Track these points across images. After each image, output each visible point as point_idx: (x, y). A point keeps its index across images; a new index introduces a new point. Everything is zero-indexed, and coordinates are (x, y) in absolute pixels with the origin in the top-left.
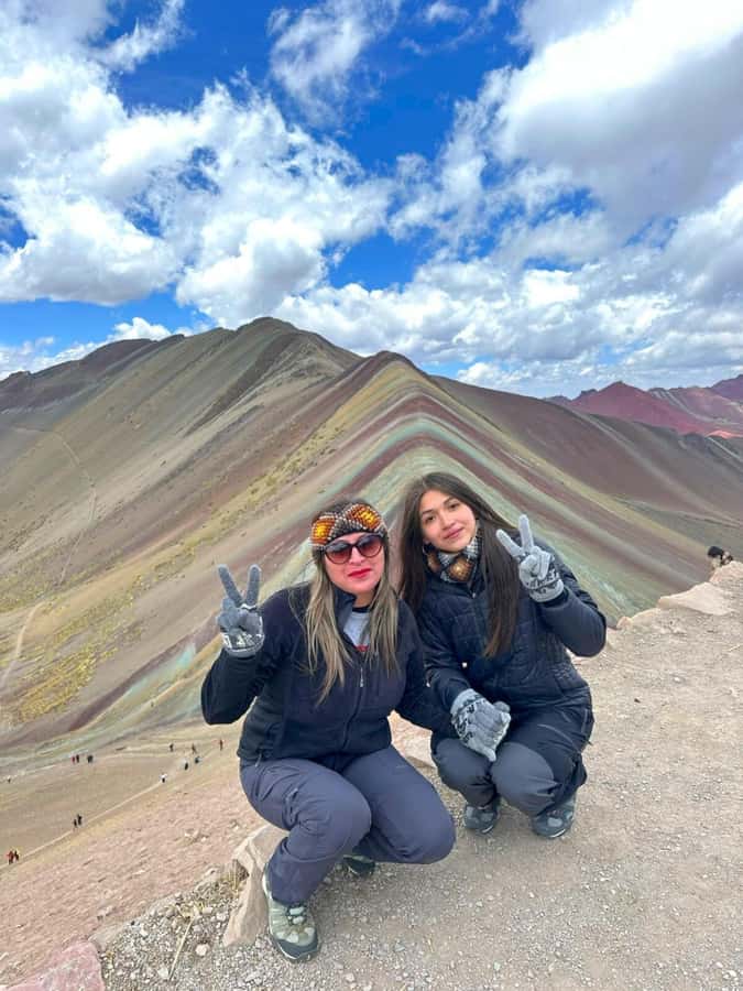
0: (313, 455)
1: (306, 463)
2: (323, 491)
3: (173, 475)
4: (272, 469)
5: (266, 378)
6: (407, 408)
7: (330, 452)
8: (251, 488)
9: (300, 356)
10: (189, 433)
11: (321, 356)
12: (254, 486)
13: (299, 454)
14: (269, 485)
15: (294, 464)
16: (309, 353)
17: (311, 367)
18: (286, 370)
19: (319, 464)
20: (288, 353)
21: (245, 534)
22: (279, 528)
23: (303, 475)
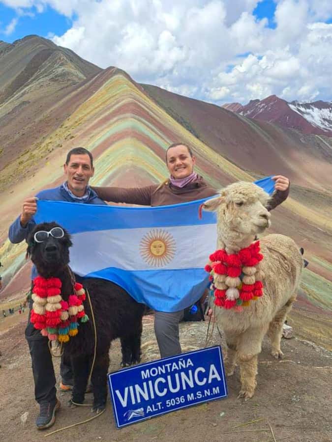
0: (60, 139)
1: (55, 145)
4: (32, 147)
5: (32, 82)
7: (71, 138)
8: (18, 161)
9: (56, 66)
11: (70, 67)
12: (21, 160)
13: (51, 138)
14: (30, 159)
15: (47, 145)
16: (62, 65)
17: (64, 75)
18: (46, 76)
19: (63, 146)
20: (47, 63)
21: (13, 192)
22: (34, 189)
23: (52, 153)
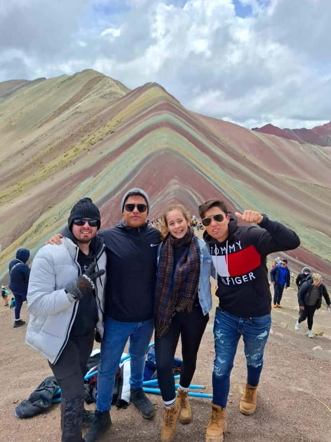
0: (102, 135)
1: (98, 139)
2: (102, 153)
3: (26, 148)
4: (78, 143)
5: (85, 99)
6: (158, 109)
7: (112, 133)
8: (65, 154)
9: (105, 87)
10: (39, 127)
11: (117, 88)
12: (67, 153)
13: (94, 135)
14: (74, 152)
15: (91, 140)
16: (110, 86)
17: (111, 93)
18: (97, 95)
19: (104, 139)
20: (98, 86)
21: (53, 178)
22: (71, 174)
23: (94, 146)
